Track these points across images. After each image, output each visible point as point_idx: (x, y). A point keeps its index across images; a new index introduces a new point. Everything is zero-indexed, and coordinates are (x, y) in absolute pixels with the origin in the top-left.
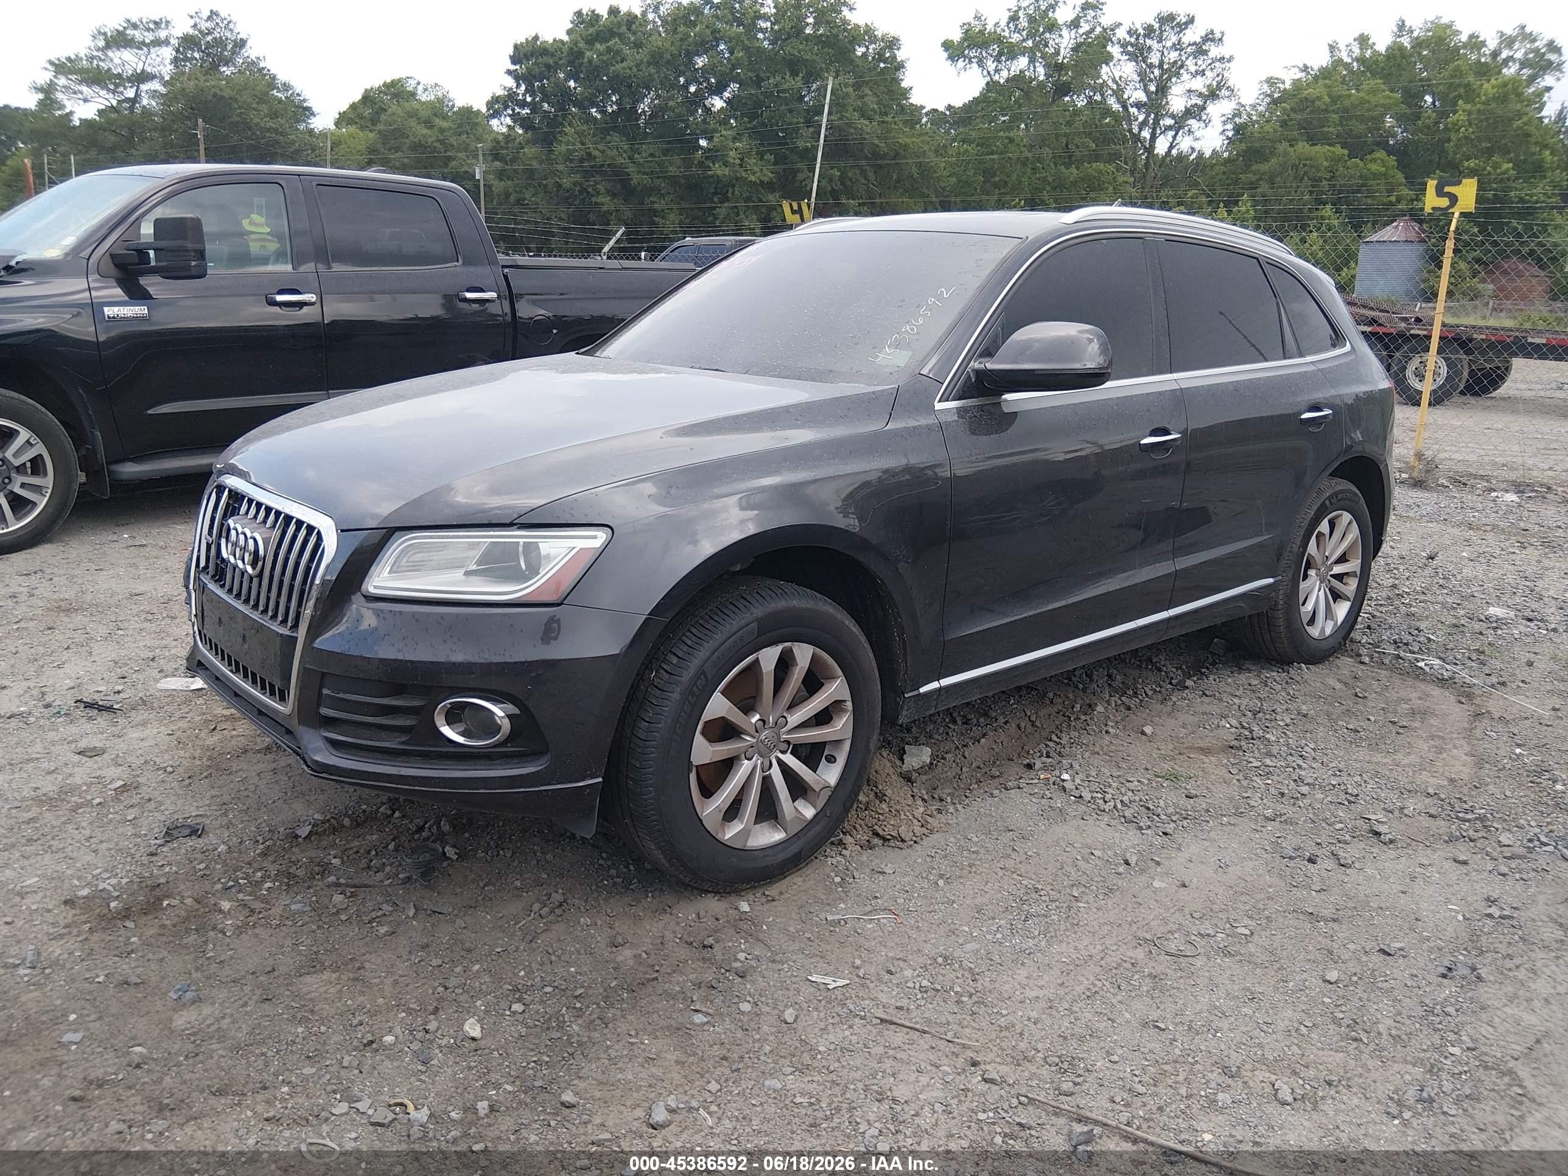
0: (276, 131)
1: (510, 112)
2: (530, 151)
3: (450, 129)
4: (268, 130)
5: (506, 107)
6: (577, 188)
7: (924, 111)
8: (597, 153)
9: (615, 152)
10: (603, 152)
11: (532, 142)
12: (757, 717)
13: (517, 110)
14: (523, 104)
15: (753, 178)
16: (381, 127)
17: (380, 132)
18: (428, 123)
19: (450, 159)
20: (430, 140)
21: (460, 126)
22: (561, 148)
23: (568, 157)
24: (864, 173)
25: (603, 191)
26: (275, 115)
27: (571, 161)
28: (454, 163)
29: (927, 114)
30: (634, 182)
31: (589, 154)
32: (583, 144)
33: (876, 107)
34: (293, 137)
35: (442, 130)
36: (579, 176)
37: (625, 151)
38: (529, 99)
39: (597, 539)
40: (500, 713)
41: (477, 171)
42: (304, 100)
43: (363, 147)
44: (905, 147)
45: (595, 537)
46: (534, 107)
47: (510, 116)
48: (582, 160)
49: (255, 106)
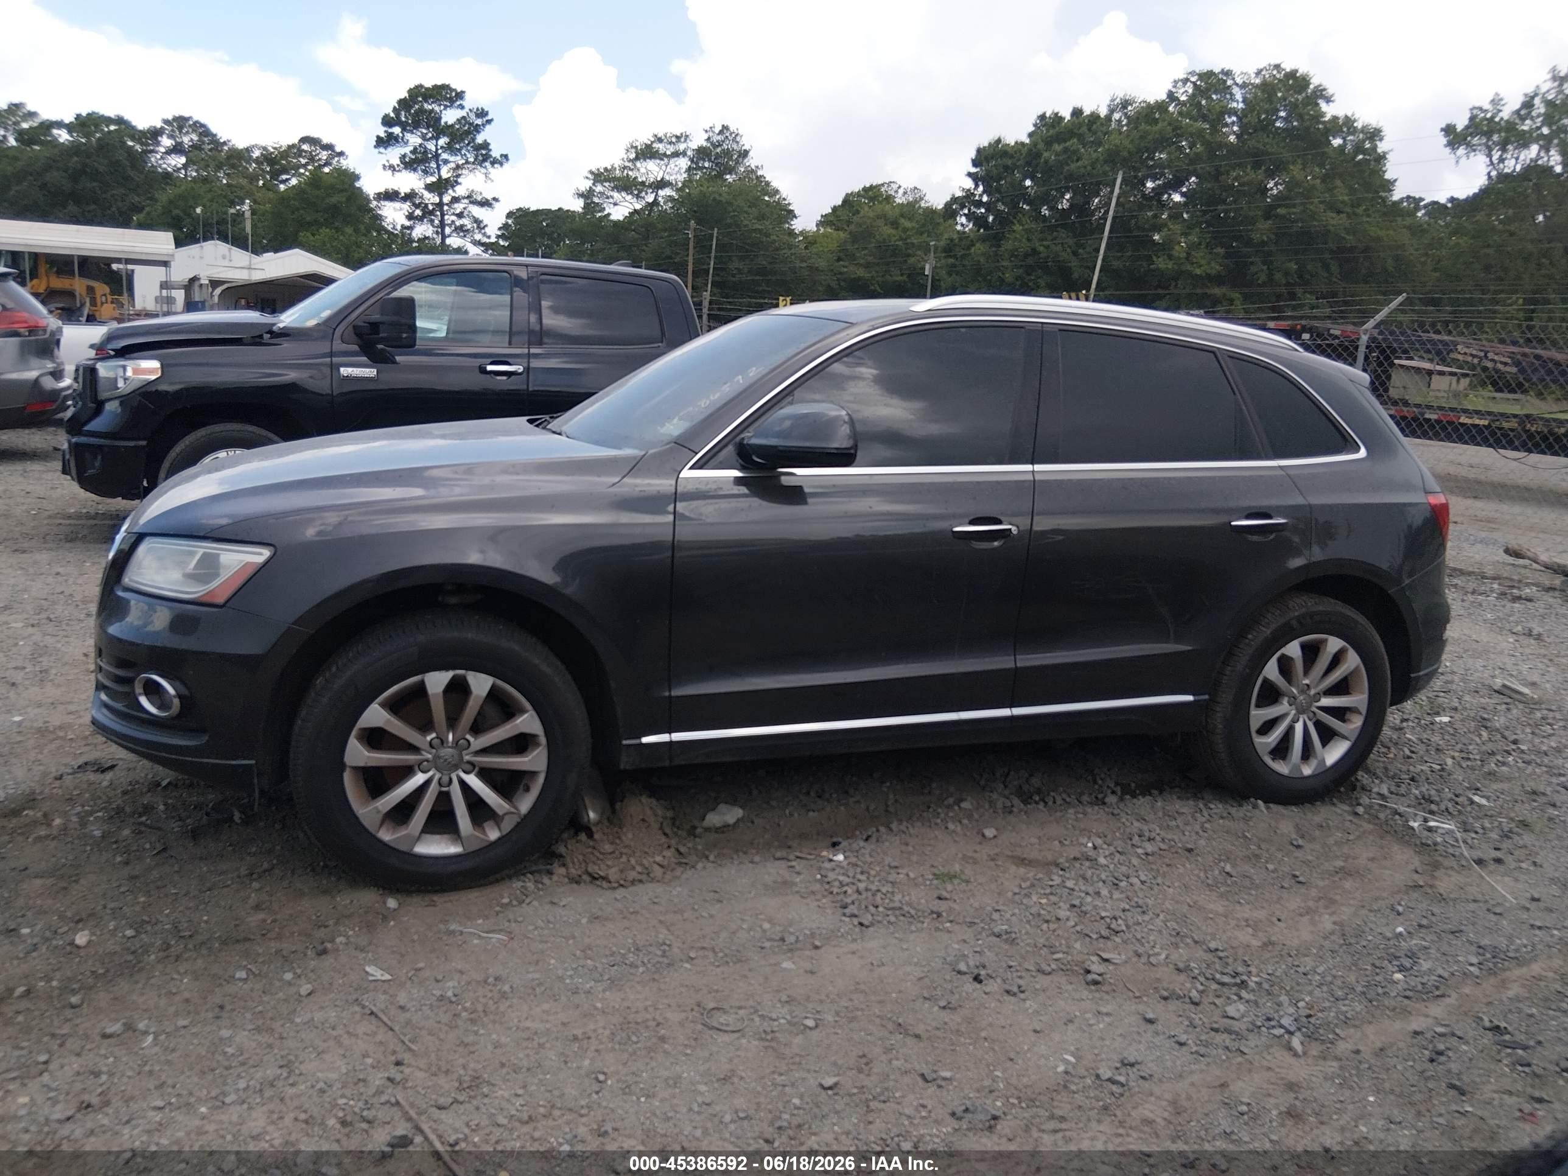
0: (760, 231)
1: (966, 211)
2: (979, 248)
3: (913, 228)
4: (755, 230)
5: (963, 207)
6: (1018, 283)
7: (1422, 204)
8: (1042, 249)
9: (1059, 247)
10: (1048, 247)
11: (983, 239)
12: (434, 735)
13: (973, 209)
14: (979, 204)
15: (1198, 271)
16: (852, 227)
17: (850, 233)
18: (895, 224)
19: (909, 255)
20: (894, 239)
21: (923, 225)
22: (1007, 245)
23: (1013, 254)
24: (1326, 266)
25: (1043, 284)
26: (762, 217)
27: (1016, 256)
28: (912, 260)
29: (1425, 206)
30: (1075, 276)
31: (1034, 250)
32: (1029, 240)
33: (1346, 198)
34: (774, 237)
35: (905, 230)
36: (1021, 271)
37: (1070, 247)
38: (985, 199)
39: (259, 555)
40: (171, 690)
41: (927, 267)
42: (789, 204)
43: (833, 246)
44: (1379, 239)
45: (260, 554)
46: (988, 206)
47: (965, 215)
48: (1026, 255)
49: (746, 209)
